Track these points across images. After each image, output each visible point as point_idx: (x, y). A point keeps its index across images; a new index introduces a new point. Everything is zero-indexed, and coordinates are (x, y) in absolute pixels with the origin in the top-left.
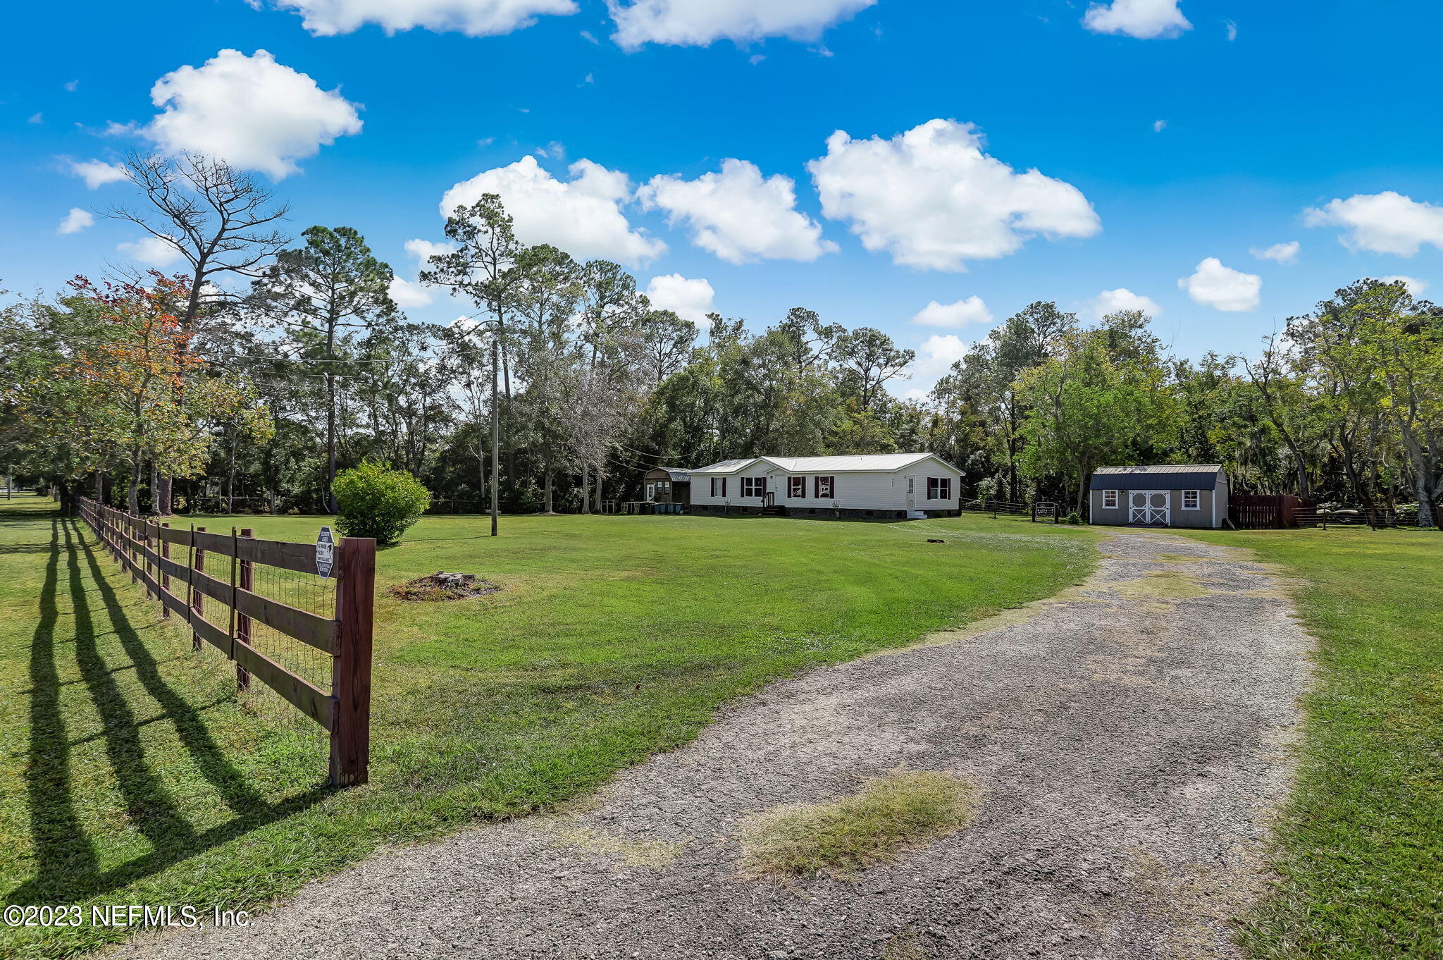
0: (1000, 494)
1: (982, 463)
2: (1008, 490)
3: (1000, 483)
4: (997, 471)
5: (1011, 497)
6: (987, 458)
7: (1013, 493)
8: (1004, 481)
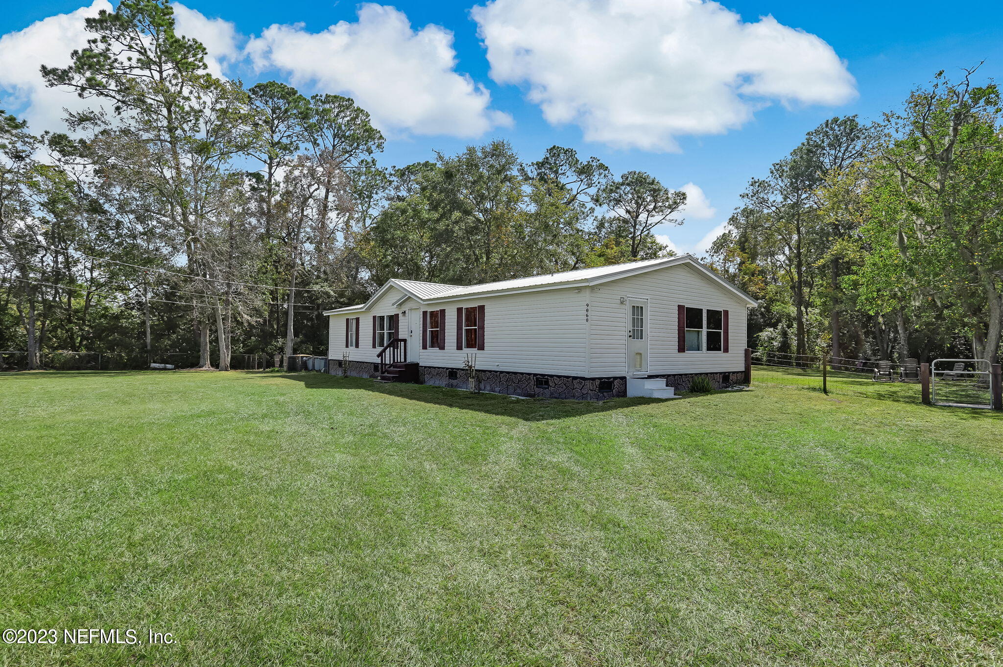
0: (785, 346)
1: (762, 314)
2: (794, 343)
3: (784, 334)
4: (779, 321)
5: (798, 350)
6: (768, 309)
7: (801, 345)
8: (789, 331)
